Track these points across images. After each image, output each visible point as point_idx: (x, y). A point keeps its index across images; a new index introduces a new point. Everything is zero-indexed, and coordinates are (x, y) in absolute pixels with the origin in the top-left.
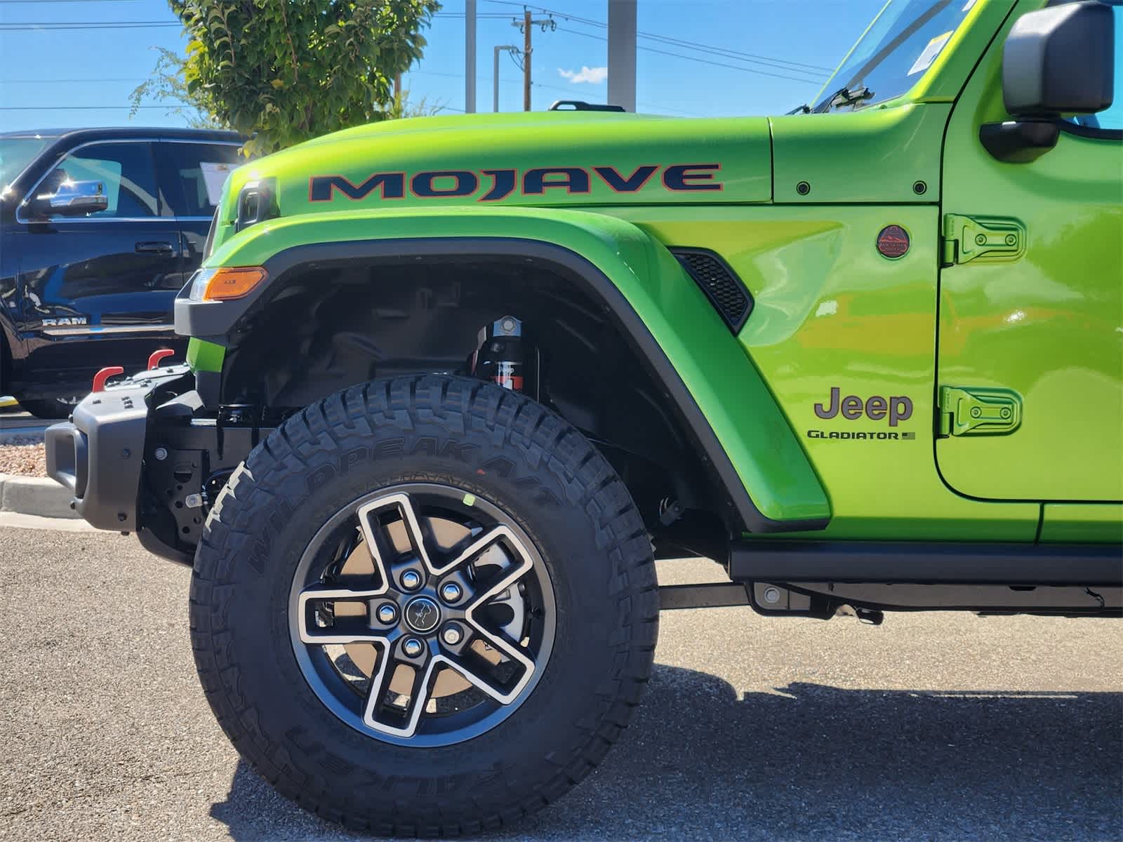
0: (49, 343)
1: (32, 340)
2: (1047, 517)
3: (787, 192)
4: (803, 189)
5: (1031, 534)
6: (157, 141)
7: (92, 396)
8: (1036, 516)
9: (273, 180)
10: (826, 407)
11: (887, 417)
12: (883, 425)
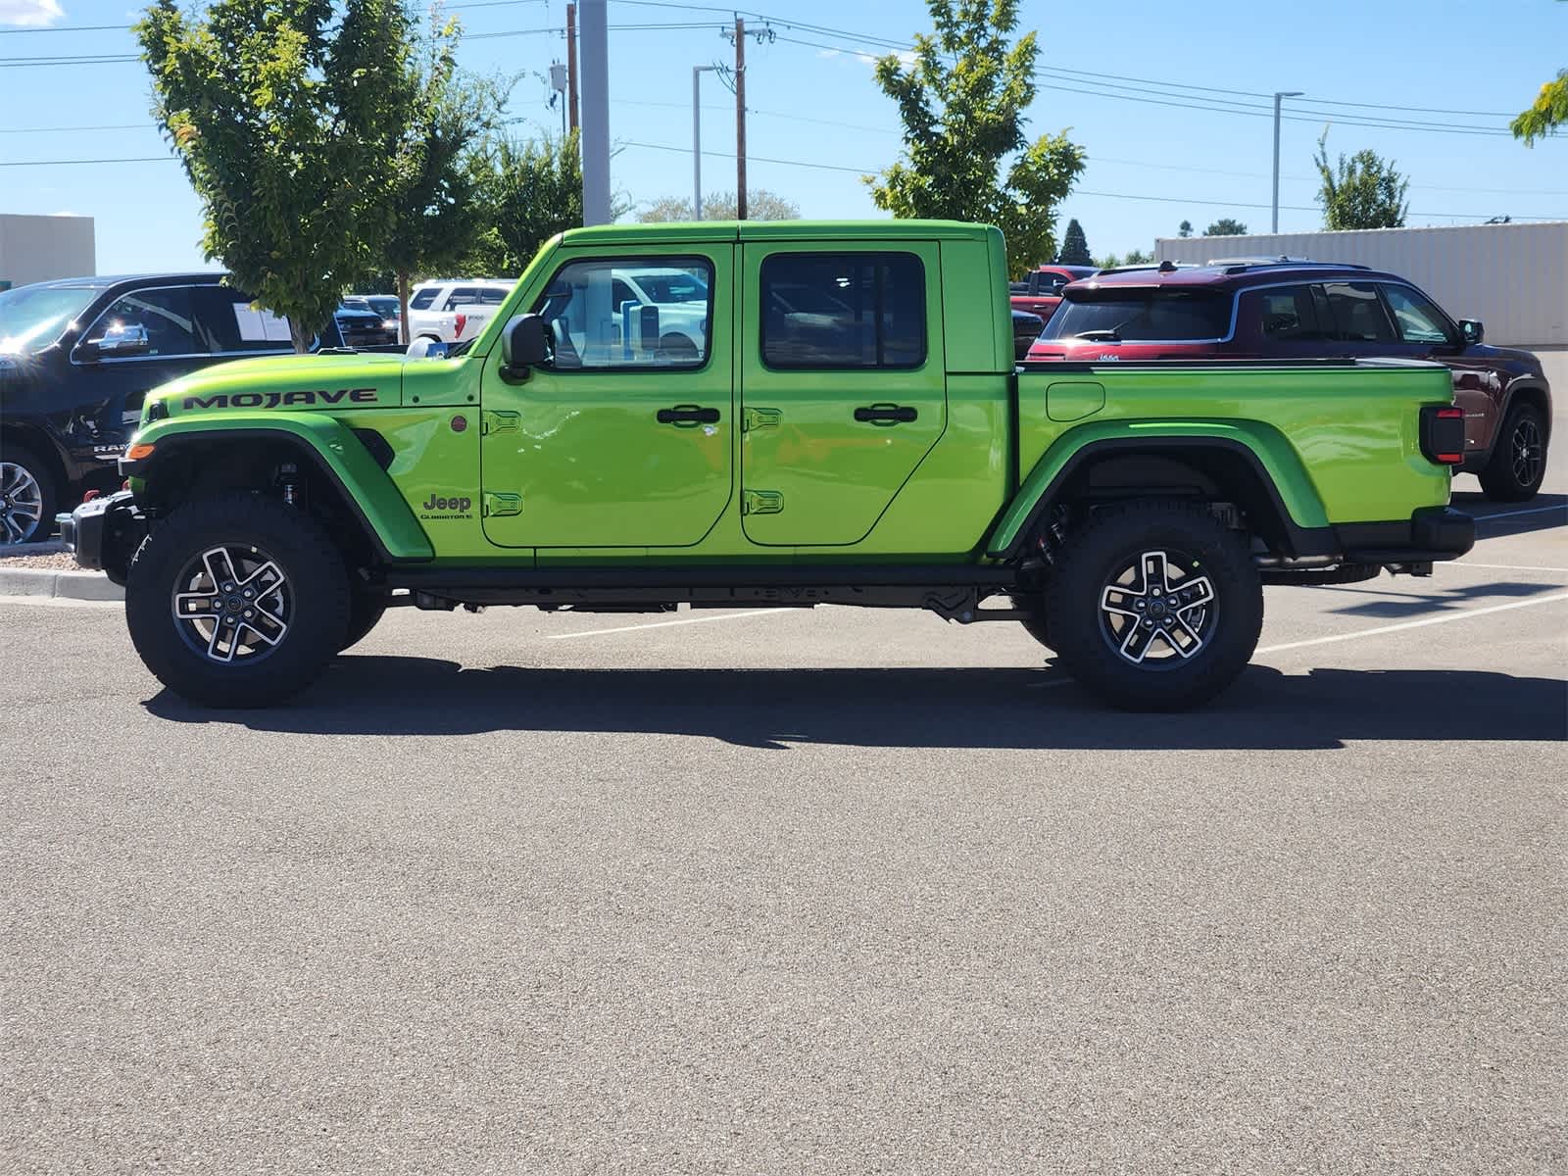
0: (98, 466)
1: (89, 463)
2: (538, 555)
3: (409, 402)
4: (416, 399)
5: (532, 564)
6: (193, 286)
7: (83, 505)
8: (533, 555)
9: (165, 399)
10: (429, 504)
11: (458, 509)
12: (457, 512)
